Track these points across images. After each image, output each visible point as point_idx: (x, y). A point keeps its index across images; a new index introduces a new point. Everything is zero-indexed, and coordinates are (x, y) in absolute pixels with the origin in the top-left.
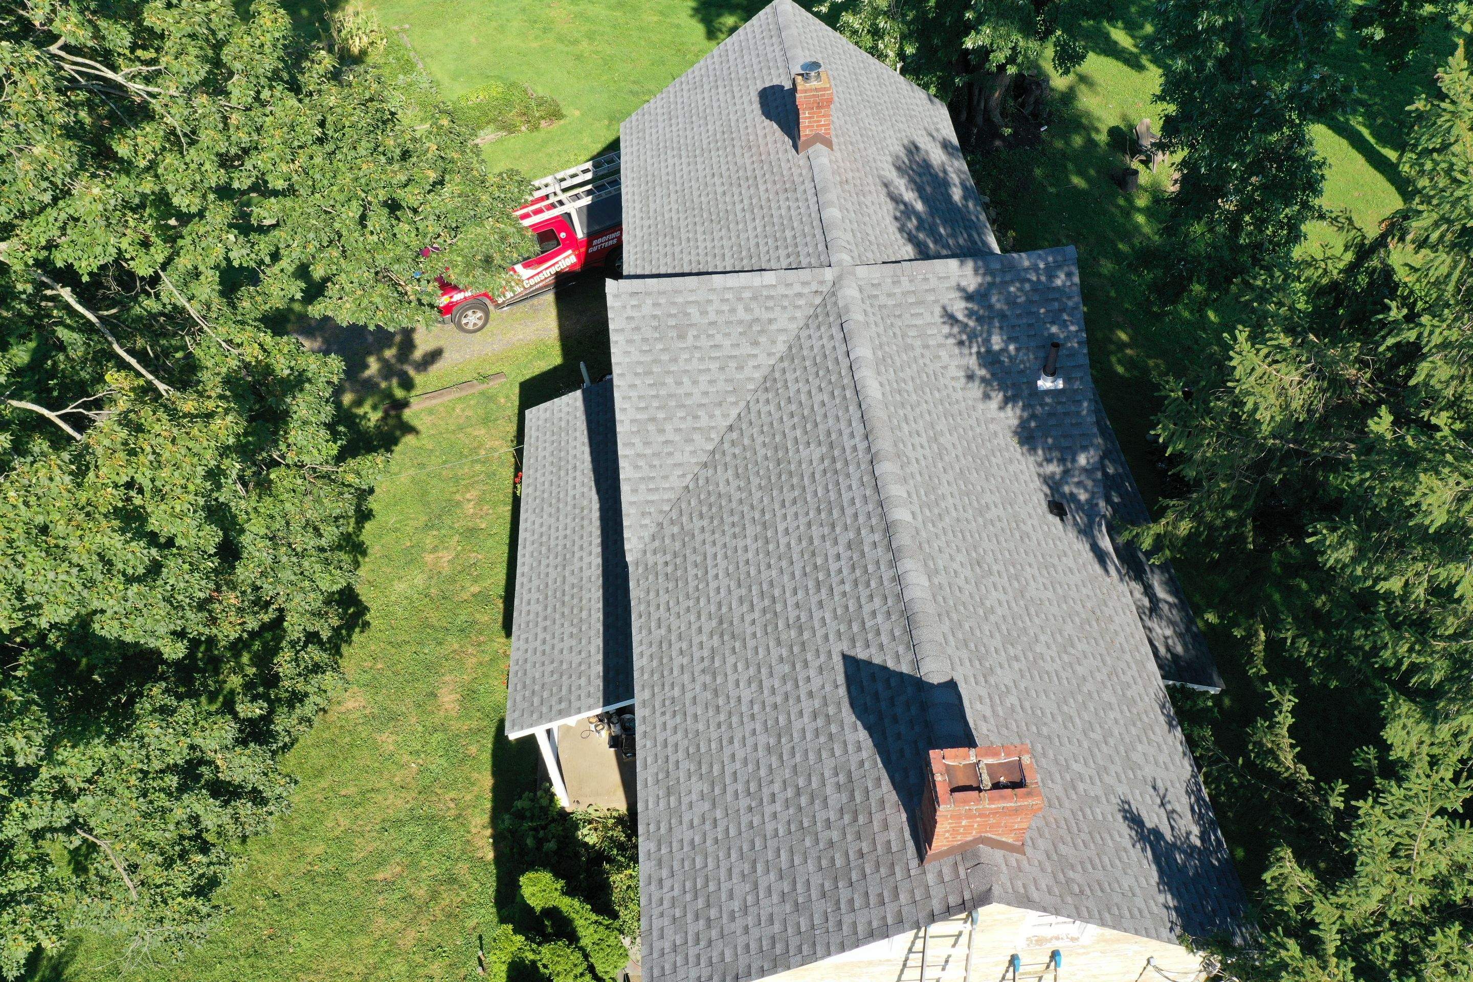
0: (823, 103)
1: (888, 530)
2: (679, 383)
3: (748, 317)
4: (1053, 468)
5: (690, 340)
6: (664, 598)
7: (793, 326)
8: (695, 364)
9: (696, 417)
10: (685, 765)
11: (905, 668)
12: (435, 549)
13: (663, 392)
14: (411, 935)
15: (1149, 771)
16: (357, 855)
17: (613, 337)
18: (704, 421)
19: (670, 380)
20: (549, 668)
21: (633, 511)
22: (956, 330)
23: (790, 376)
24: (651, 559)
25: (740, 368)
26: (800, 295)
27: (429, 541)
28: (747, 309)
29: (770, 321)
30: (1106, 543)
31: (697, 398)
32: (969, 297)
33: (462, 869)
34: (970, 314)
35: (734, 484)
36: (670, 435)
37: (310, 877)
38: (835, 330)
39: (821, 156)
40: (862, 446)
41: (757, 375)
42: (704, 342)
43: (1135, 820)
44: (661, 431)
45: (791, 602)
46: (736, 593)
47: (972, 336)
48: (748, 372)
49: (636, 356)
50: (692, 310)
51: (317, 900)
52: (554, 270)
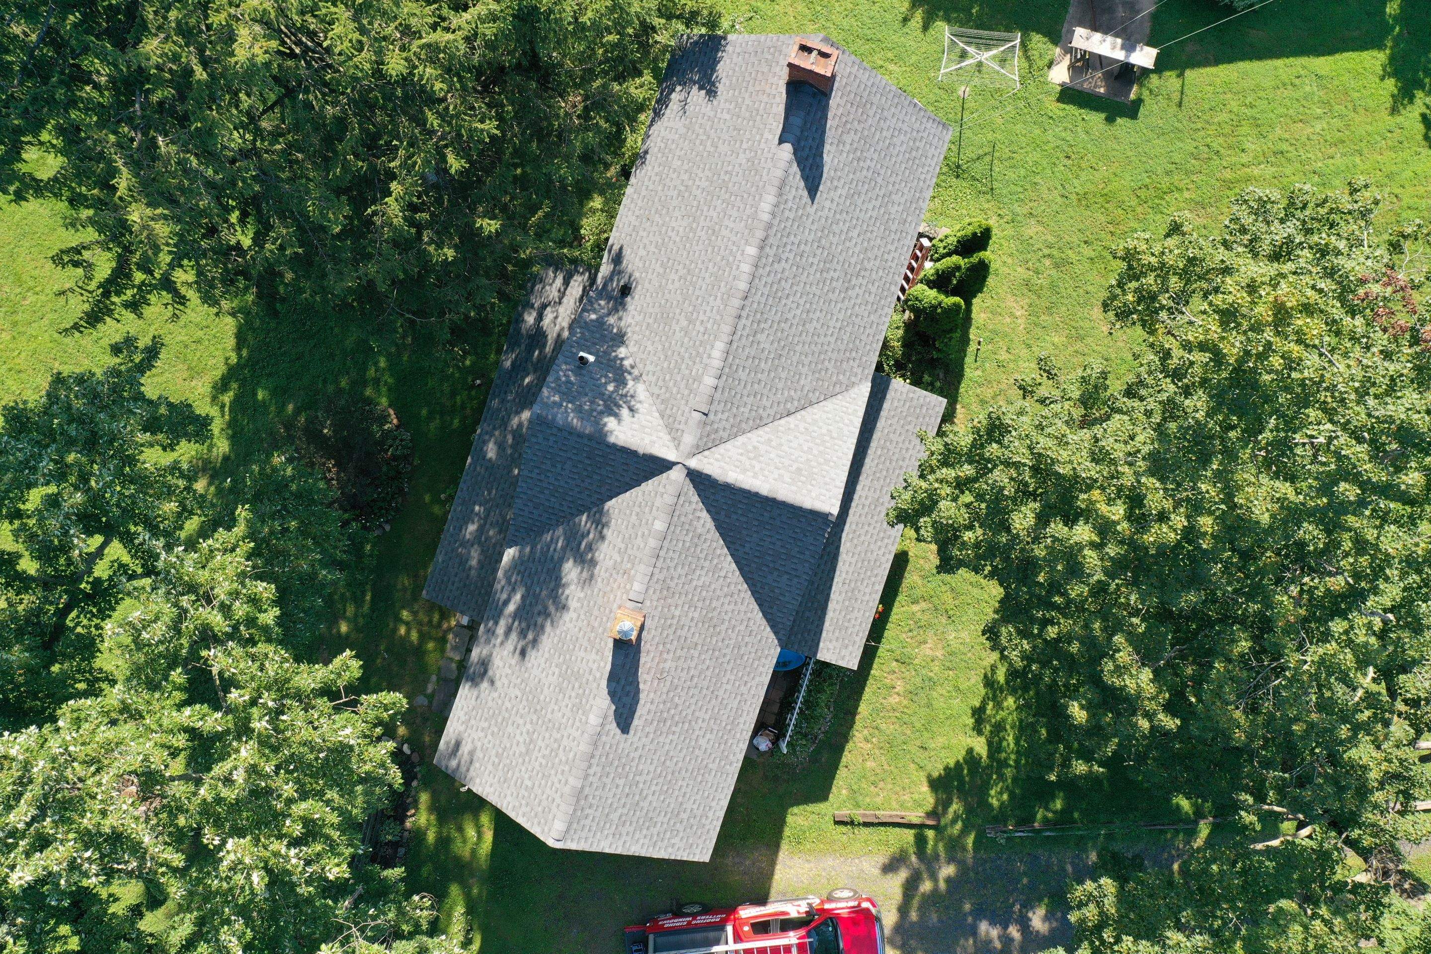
1: (762, 248)
2: (810, 448)
3: (754, 462)
4: (611, 320)
5: (795, 466)
6: (864, 337)
7: (728, 445)
8: (796, 454)
9: (806, 429)
13: (822, 448)
15: (681, 124)
18: (803, 425)
21: (860, 403)
22: (633, 403)
24: (859, 371)
25: (770, 440)
26: (717, 460)
28: (753, 466)
29: (742, 454)
31: (801, 438)
32: (615, 416)
34: (619, 406)
35: (804, 372)
36: (825, 427)
38: (712, 417)
40: (744, 314)
41: (761, 432)
42: (787, 462)
43: (711, 92)
44: (829, 431)
45: (816, 262)
46: (834, 298)
47: (624, 396)
48: (766, 436)
49: (832, 469)
50: (788, 478)
52: (762, 908)
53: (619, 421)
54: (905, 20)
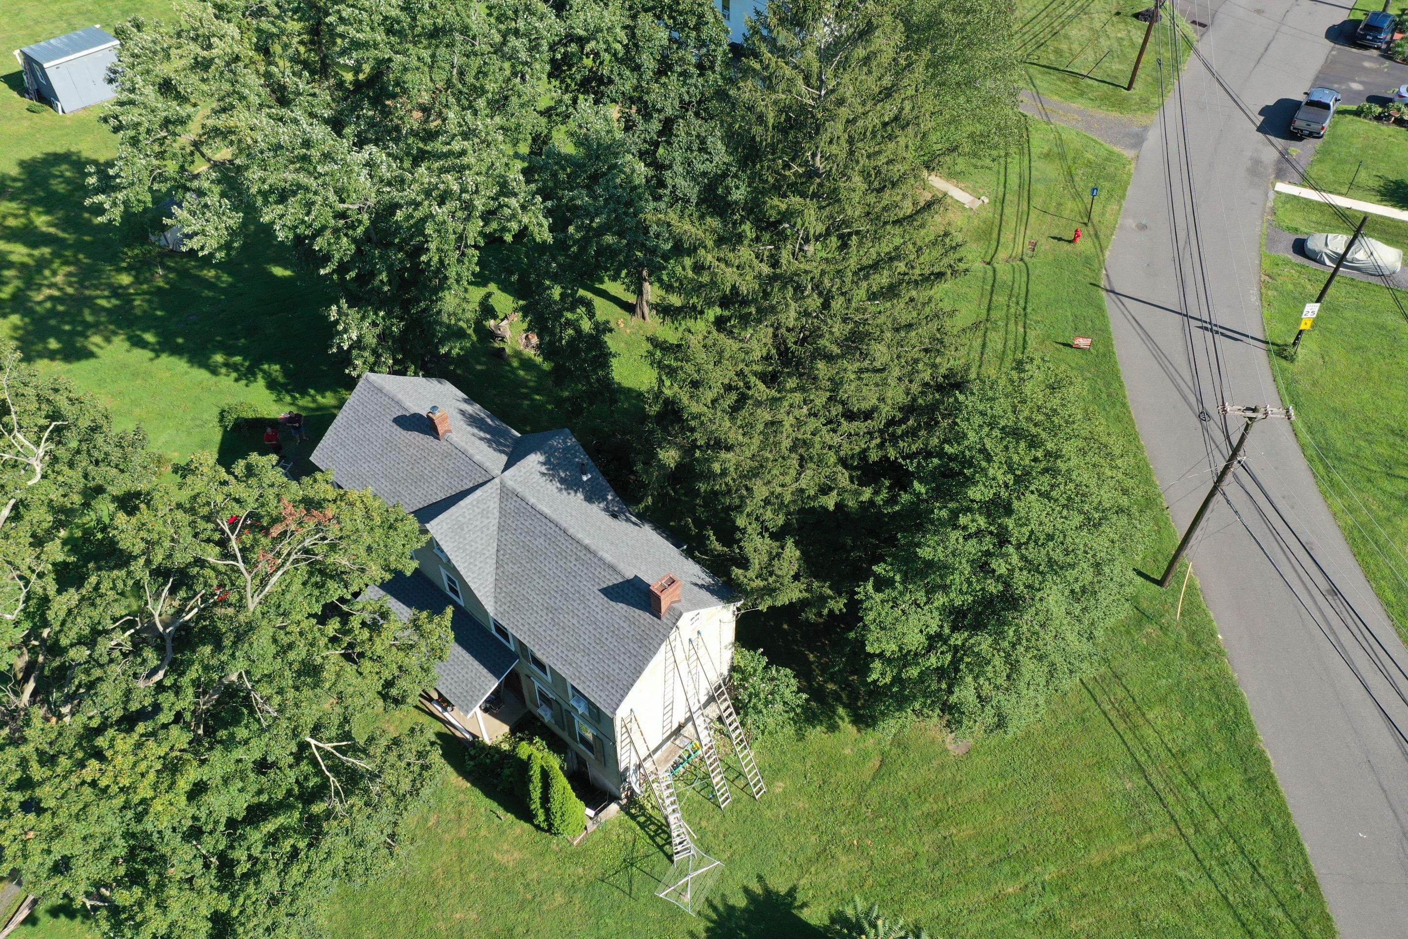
0: (444, 419)
1: (587, 548)
2: (471, 546)
4: (603, 505)
5: (466, 529)
7: (497, 505)
8: (473, 537)
9: (484, 554)
10: (570, 654)
11: (621, 580)
13: (468, 552)
15: (691, 572)
18: (487, 554)
19: (468, 547)
20: (464, 685)
21: (483, 598)
22: (547, 477)
23: (510, 522)
25: (488, 529)
28: (478, 508)
29: (488, 508)
30: (634, 519)
31: (480, 547)
32: (544, 464)
33: (461, 797)
34: (548, 469)
35: (516, 567)
36: (479, 565)
38: (515, 498)
39: (451, 437)
40: (557, 529)
41: (495, 528)
42: (471, 527)
43: (696, 585)
44: (476, 566)
45: (567, 587)
46: (546, 598)
47: (553, 476)
48: (491, 529)
49: (452, 545)
50: (461, 519)
53: (541, 464)
54: (760, 878)
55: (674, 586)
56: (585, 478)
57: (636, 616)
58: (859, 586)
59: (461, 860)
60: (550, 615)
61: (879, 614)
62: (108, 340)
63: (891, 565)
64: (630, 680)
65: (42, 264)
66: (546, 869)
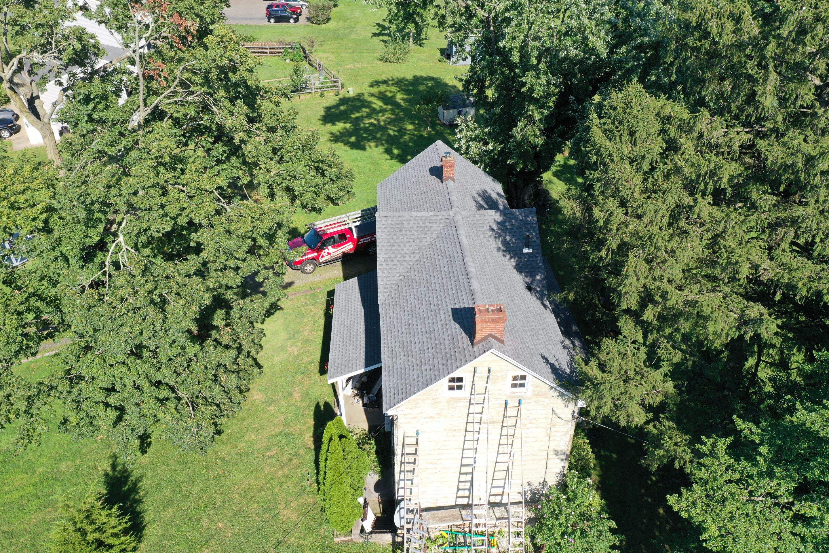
2: (399, 246)
3: (424, 226)
4: (528, 279)
5: (403, 232)
7: (439, 229)
8: (405, 240)
9: (405, 257)
10: (398, 350)
12: (292, 346)
13: (393, 249)
14: (281, 473)
16: (258, 447)
17: (377, 230)
18: (407, 259)
19: (396, 245)
20: (344, 360)
21: (381, 287)
22: (494, 233)
23: (437, 243)
24: (387, 302)
25: (420, 242)
26: (441, 219)
27: (289, 343)
28: (424, 223)
29: (431, 227)
30: (547, 303)
31: (405, 251)
32: (498, 223)
34: (499, 228)
35: (417, 275)
36: (395, 263)
37: (239, 454)
38: (454, 229)
39: (450, 183)
40: (460, 255)
41: (426, 244)
42: (408, 233)
44: (393, 261)
45: (435, 299)
46: (417, 303)
47: (500, 235)
48: (423, 243)
49: (385, 236)
50: (405, 223)
51: (242, 461)
52: (343, 250)
53: (495, 221)
55: (497, 315)
56: (526, 250)
57: (460, 338)
58: (709, 437)
59: (260, 490)
60: (410, 317)
61: (715, 480)
62: (377, 146)
63: (763, 430)
64: (417, 388)
65: (383, 111)
66: (301, 542)
